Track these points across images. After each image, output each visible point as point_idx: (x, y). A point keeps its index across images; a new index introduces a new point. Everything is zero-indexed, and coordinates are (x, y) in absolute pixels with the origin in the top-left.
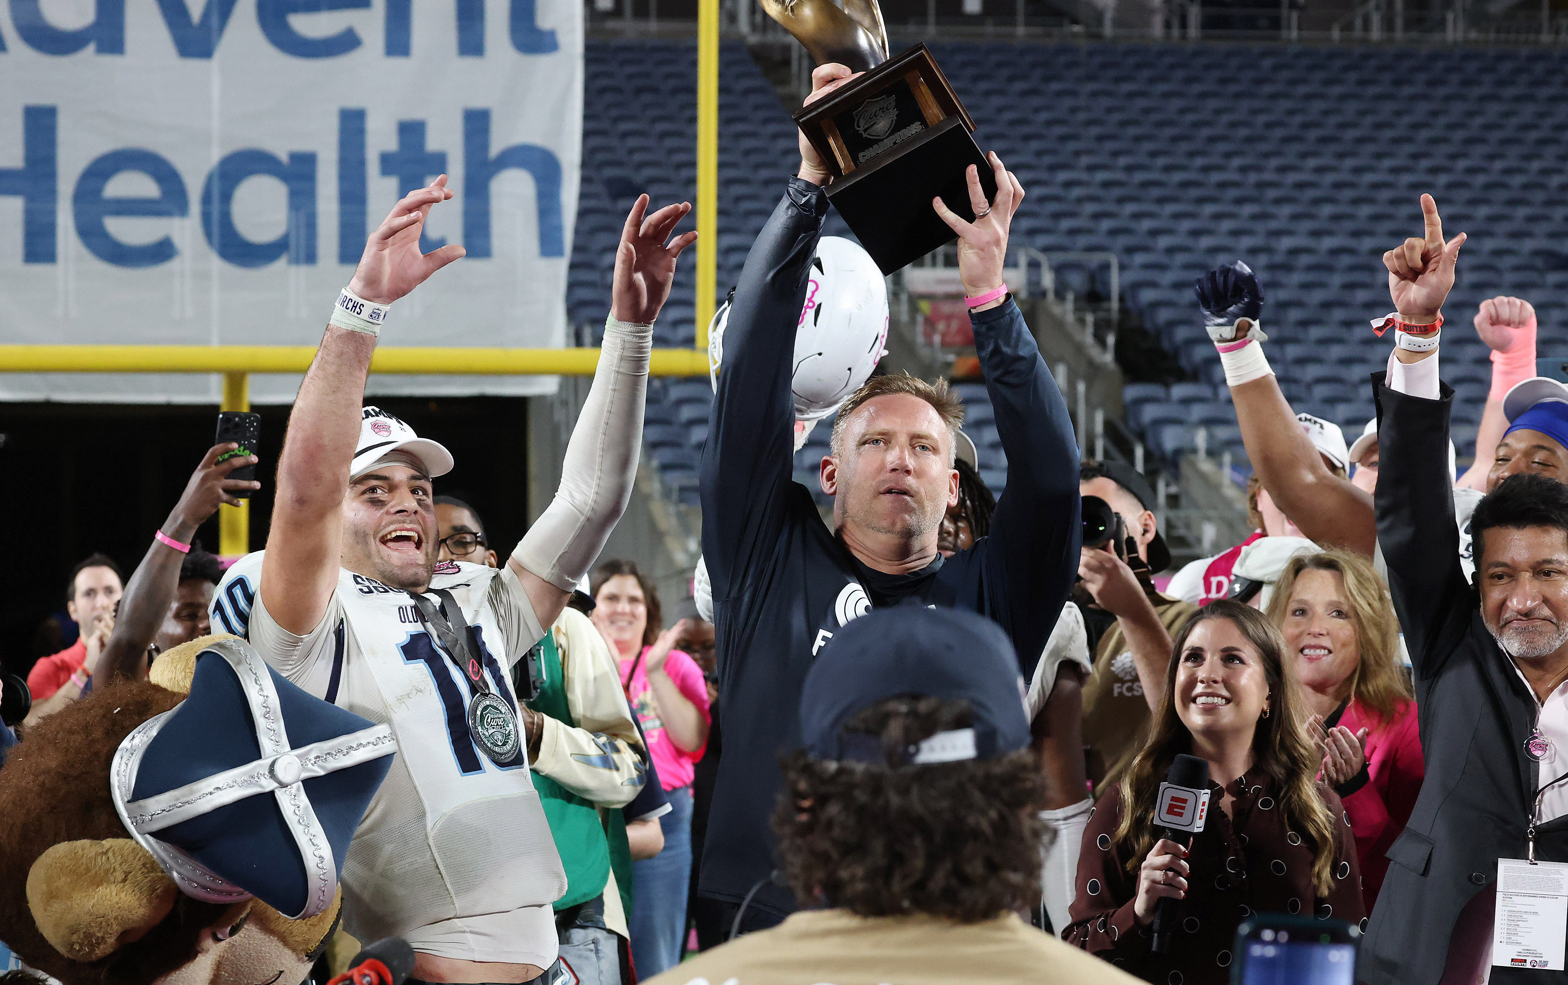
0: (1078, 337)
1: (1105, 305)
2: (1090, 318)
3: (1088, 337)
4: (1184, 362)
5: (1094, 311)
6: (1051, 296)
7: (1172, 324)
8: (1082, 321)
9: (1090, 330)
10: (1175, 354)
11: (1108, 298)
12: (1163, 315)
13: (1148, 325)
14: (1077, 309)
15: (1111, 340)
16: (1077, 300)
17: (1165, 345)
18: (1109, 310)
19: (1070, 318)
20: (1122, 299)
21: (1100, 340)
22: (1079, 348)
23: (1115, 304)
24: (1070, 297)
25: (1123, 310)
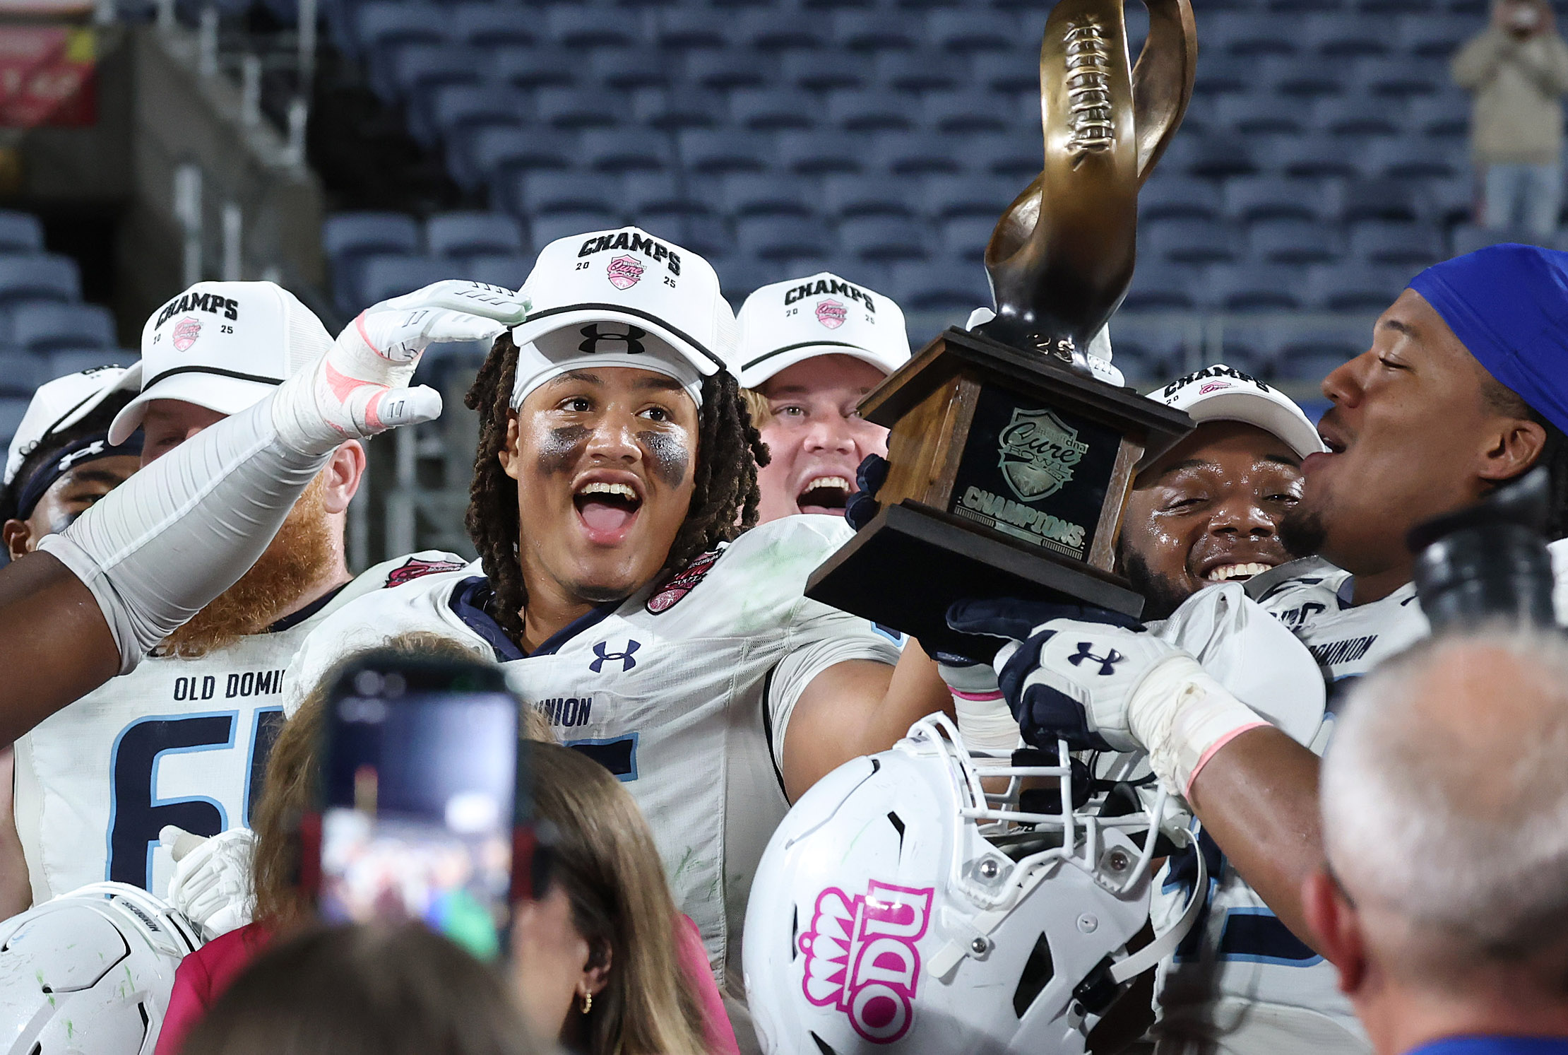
0: (225, 109)
1: (285, 39)
2: (252, 68)
3: (249, 113)
4: (456, 167)
5: (262, 52)
6: (166, 18)
7: (432, 82)
8: (235, 75)
9: (251, 92)
10: (439, 149)
11: (292, 24)
12: (413, 63)
13: (379, 85)
14: (224, 48)
15: (298, 116)
16: (224, 26)
17: (417, 127)
18: (294, 50)
19: (209, 66)
20: (322, 25)
21: (275, 117)
22: (228, 134)
23: (307, 38)
24: (209, 20)
25: (325, 51)
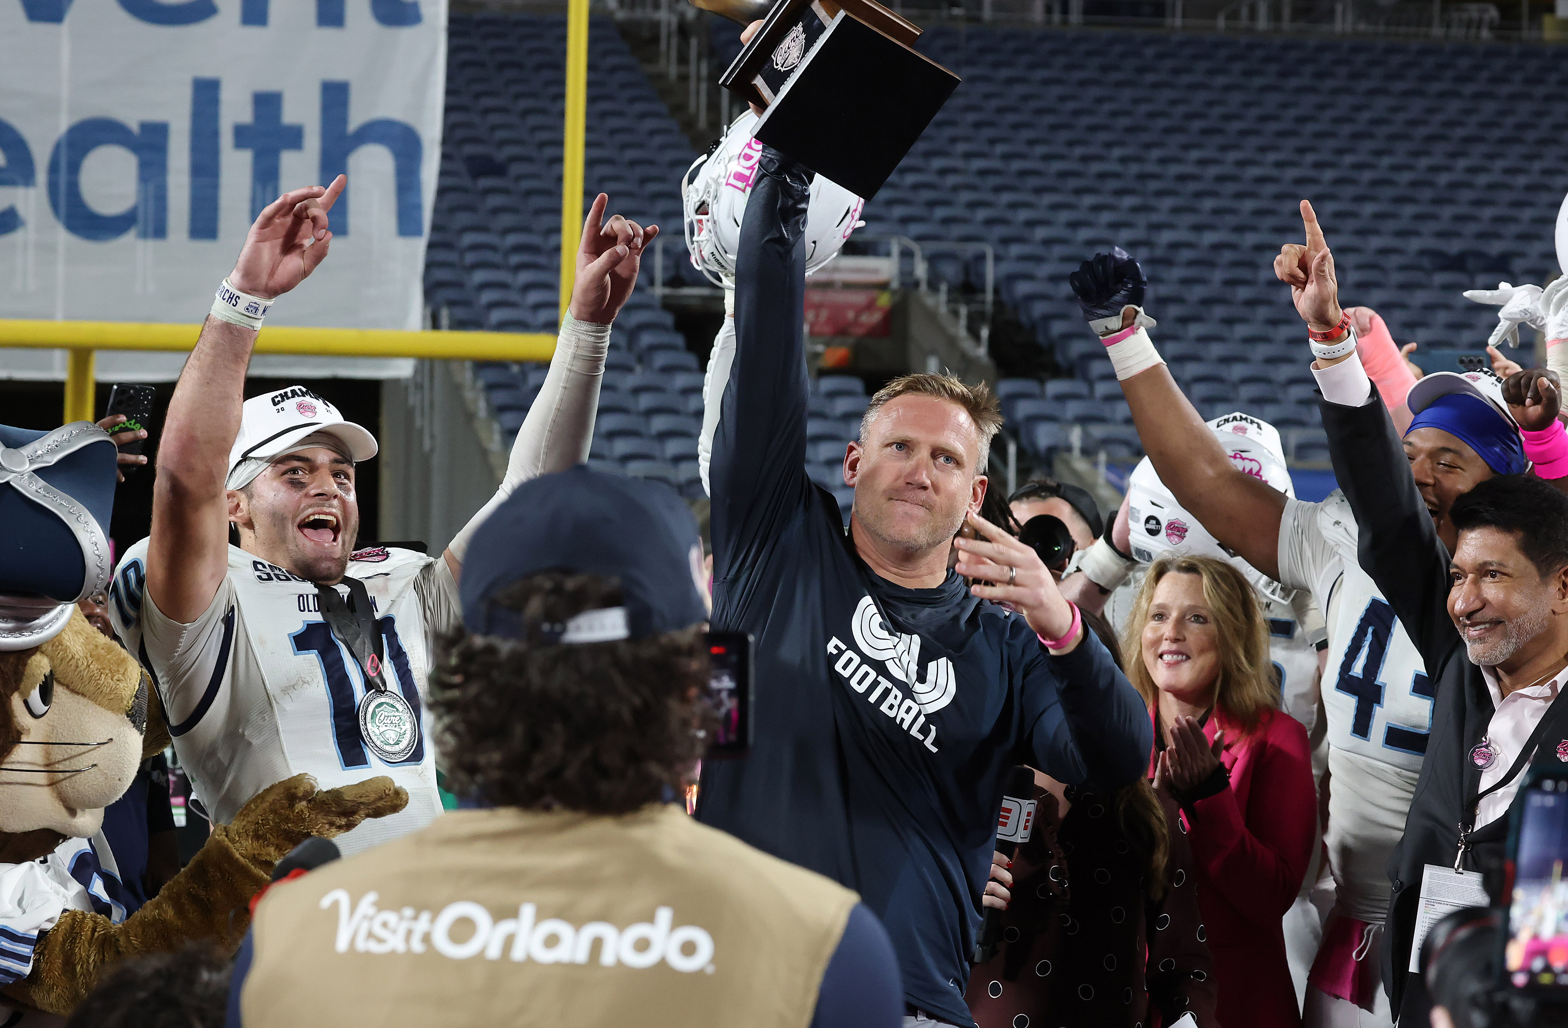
0: (952, 330)
1: (979, 297)
2: (963, 310)
3: (961, 331)
4: (1059, 358)
5: (968, 303)
6: (923, 287)
7: (1048, 318)
8: (955, 314)
9: (963, 321)
10: (1051, 349)
11: (983, 290)
12: (1039, 309)
13: (1023, 319)
14: (949, 301)
15: (985, 333)
16: (950, 291)
17: (1041, 339)
18: (983, 302)
19: (943, 309)
20: (996, 291)
21: (974, 333)
22: (952, 342)
23: (989, 297)
24: (944, 287)
25: (998, 303)
